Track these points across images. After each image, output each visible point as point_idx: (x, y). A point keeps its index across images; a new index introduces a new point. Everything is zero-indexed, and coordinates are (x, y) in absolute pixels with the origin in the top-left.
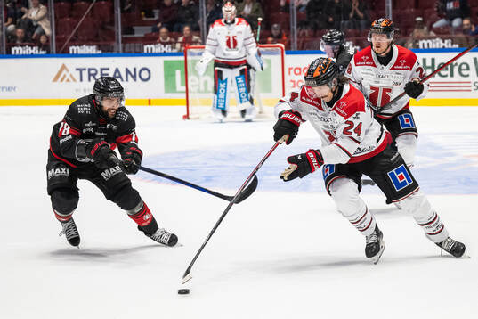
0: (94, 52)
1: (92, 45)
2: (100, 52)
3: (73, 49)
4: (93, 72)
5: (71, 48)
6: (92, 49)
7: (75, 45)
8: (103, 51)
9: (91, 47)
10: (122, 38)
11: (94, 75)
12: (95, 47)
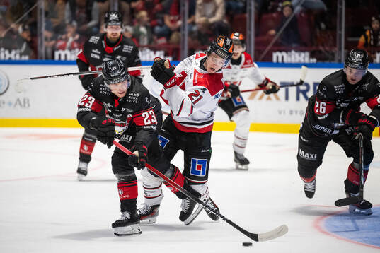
0: (307, 60)
1: (304, 51)
2: (314, 60)
3: (277, 56)
4: (303, 88)
5: (275, 55)
6: (304, 57)
7: (281, 51)
8: (318, 60)
9: (303, 54)
10: (347, 42)
11: (304, 93)
12: (307, 54)
